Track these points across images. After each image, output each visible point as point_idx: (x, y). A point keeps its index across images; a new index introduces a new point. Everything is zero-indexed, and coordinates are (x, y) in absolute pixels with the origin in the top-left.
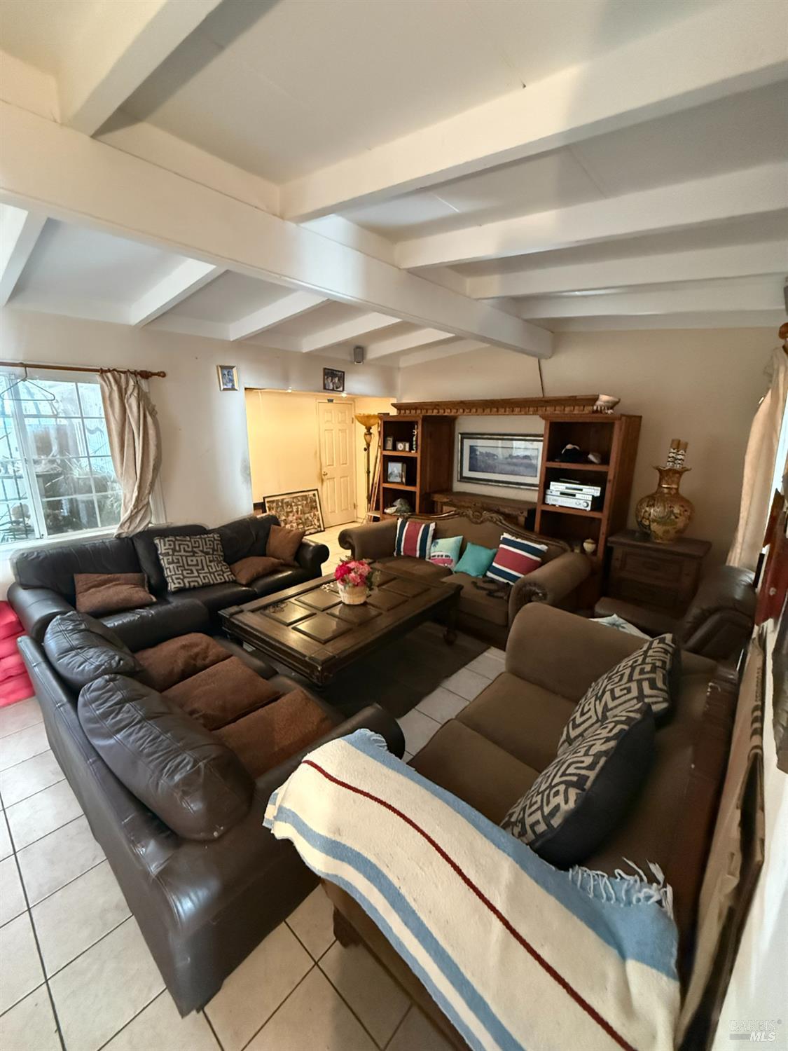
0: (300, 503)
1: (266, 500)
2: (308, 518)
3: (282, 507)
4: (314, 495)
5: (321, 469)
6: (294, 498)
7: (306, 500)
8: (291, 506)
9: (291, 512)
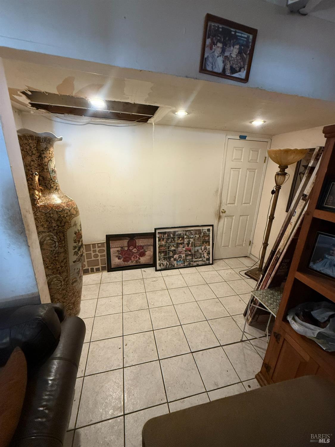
0: (192, 236)
1: (157, 231)
2: (198, 251)
3: (174, 238)
4: (209, 230)
5: (220, 207)
6: (186, 231)
7: (200, 233)
8: (183, 238)
9: (181, 244)
